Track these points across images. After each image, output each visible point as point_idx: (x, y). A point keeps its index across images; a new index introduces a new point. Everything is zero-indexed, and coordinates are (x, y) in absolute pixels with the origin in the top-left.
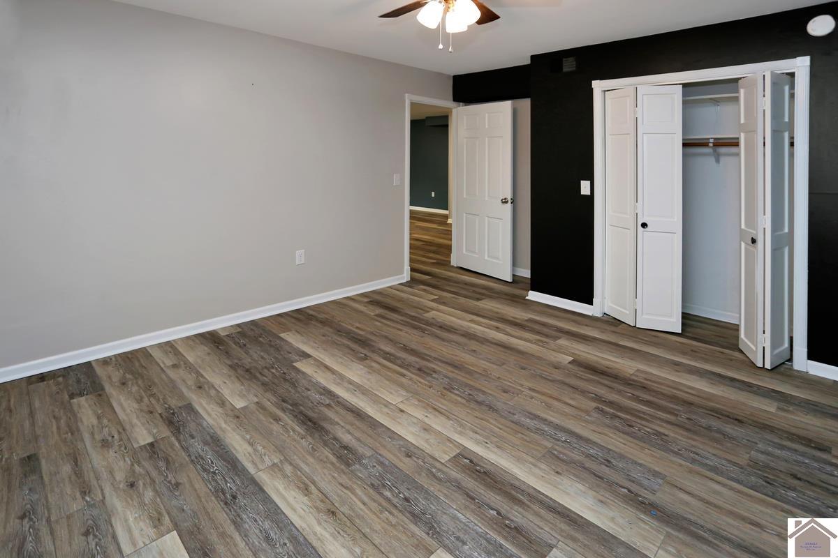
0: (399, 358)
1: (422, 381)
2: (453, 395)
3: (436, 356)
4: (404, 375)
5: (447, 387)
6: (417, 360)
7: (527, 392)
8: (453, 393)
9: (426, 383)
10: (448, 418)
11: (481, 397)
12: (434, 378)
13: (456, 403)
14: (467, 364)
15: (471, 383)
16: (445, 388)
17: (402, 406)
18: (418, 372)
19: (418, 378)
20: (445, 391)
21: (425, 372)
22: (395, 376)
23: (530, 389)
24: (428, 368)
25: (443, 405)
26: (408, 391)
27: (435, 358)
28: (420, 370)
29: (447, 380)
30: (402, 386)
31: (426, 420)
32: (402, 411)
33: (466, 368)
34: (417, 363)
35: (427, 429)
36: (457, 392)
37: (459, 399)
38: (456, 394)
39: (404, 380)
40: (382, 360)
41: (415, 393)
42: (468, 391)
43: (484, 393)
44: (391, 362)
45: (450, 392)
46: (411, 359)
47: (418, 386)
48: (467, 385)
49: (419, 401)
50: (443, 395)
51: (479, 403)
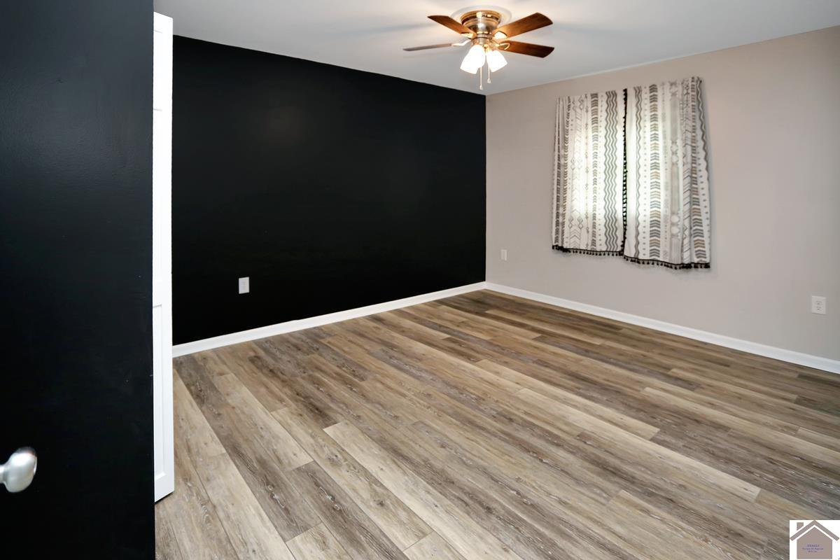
0: (540, 437)
1: (506, 407)
2: (476, 393)
3: (493, 438)
4: (526, 413)
5: (481, 401)
6: (515, 434)
7: (410, 394)
8: (476, 395)
9: (502, 406)
10: (482, 378)
11: (453, 391)
12: (494, 410)
13: (474, 388)
14: (457, 425)
15: (458, 404)
16: (484, 400)
17: (519, 386)
18: (512, 417)
19: (511, 410)
20: (483, 397)
21: (505, 416)
22: (534, 412)
23: (404, 396)
24: (503, 422)
25: (485, 386)
26: (518, 398)
27: (496, 437)
28: (511, 420)
29: (481, 408)
30: (525, 403)
31: (498, 378)
32: (518, 383)
33: (459, 421)
34: (516, 430)
35: (497, 373)
36: (472, 396)
37: (472, 391)
38: (474, 394)
39: (525, 409)
40: (561, 435)
41: (509, 395)
42: (463, 397)
43: (448, 395)
44: (547, 431)
45: (478, 397)
46: (524, 435)
47: (509, 402)
48: (463, 402)
49: (506, 390)
50: (485, 394)
51: (456, 387)
